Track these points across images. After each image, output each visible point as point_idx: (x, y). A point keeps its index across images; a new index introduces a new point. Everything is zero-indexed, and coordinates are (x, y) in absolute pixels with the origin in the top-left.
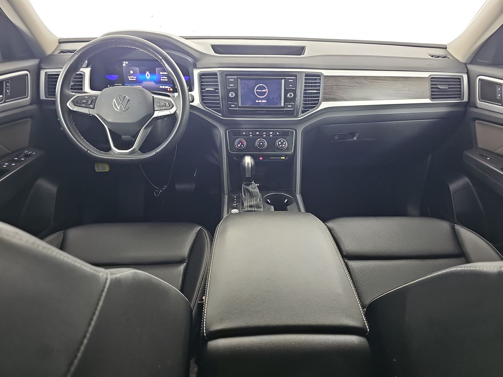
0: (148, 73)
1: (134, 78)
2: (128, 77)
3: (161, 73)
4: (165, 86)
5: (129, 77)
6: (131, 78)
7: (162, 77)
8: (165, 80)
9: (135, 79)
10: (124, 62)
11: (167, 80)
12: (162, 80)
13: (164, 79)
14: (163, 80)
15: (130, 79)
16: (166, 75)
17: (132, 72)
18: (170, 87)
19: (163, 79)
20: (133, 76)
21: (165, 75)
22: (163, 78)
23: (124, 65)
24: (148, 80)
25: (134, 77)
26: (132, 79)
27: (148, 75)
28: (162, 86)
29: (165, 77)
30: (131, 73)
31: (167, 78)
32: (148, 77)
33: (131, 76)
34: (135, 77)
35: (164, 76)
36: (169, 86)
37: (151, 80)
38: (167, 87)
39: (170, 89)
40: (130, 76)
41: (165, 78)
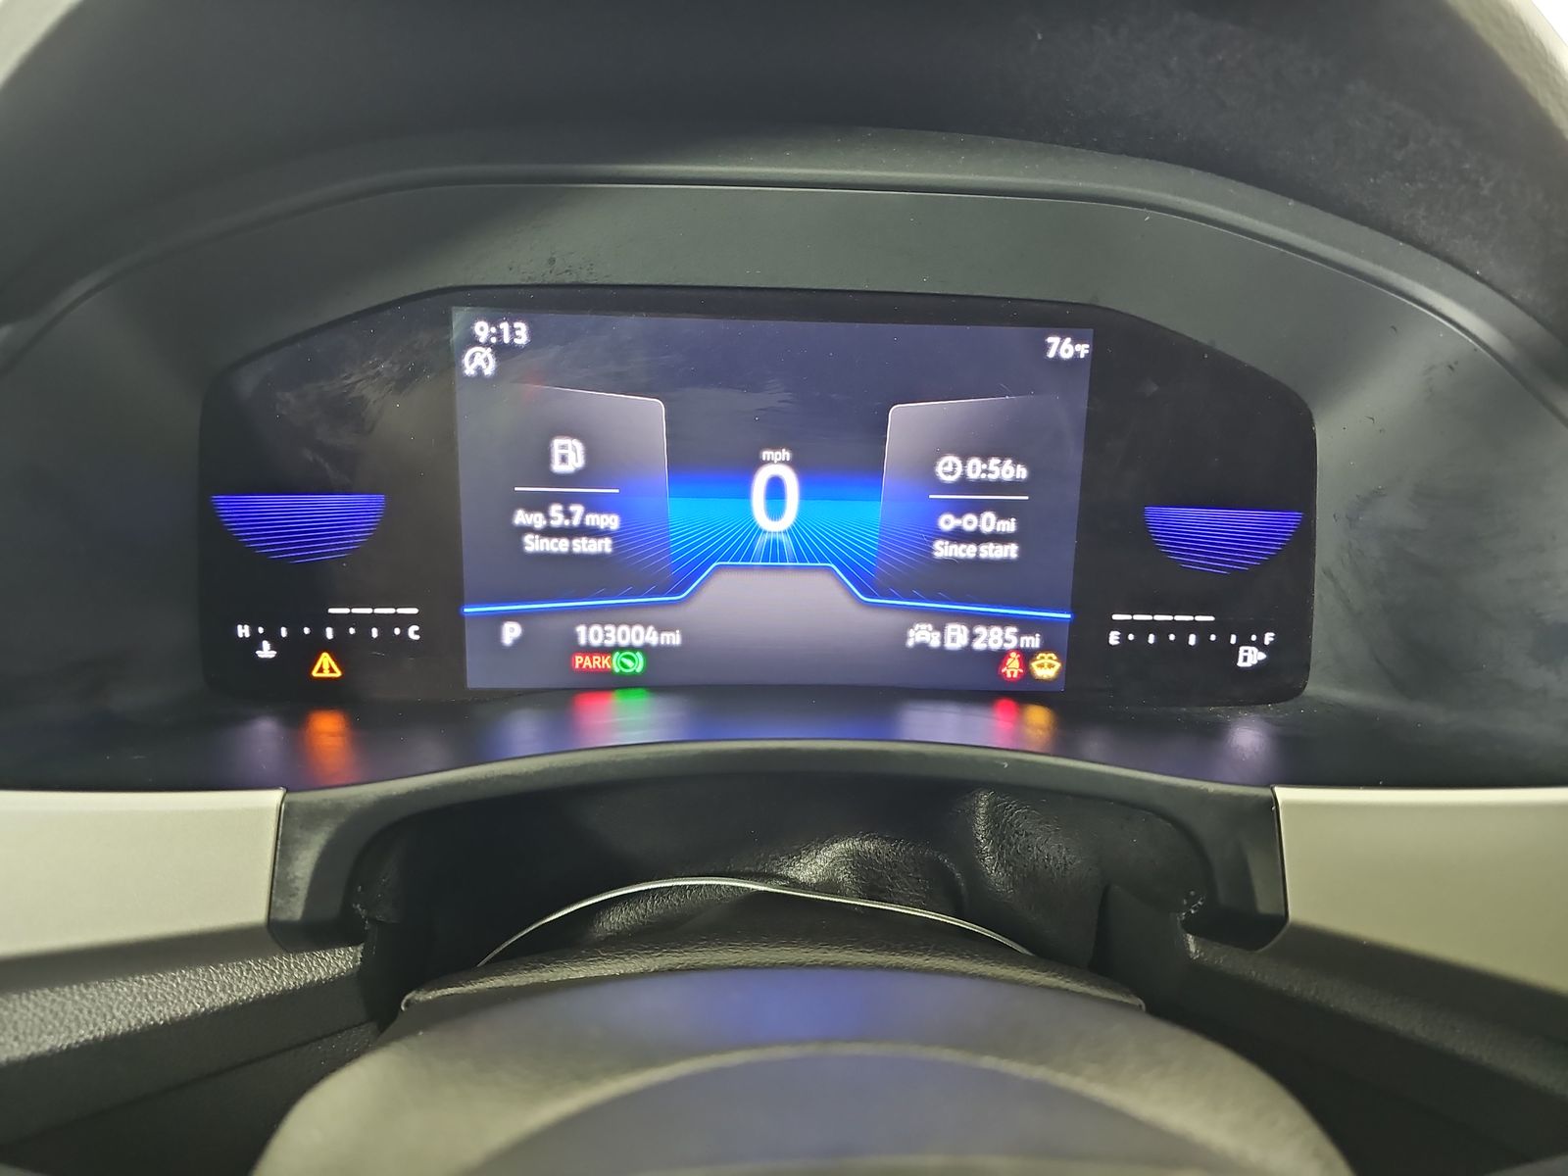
0: (776, 465)
1: (595, 533)
2: (521, 518)
3: (948, 468)
4: (971, 620)
5: (537, 520)
6: (549, 532)
7: (947, 522)
8: (991, 551)
9: (604, 546)
10: (482, 329)
11: (1011, 551)
12: (943, 550)
13: (978, 537)
14: (968, 551)
15: (533, 544)
16: (1013, 486)
17: (568, 455)
18: (1033, 641)
19: (958, 536)
20: (577, 509)
21: (999, 486)
22: (969, 523)
23: (478, 361)
24: (774, 552)
25: (595, 520)
26: (561, 545)
27: (776, 487)
28: (940, 621)
29: (989, 515)
30: (557, 467)
31: (1009, 526)
32: (775, 513)
33: (556, 510)
34: (611, 521)
35: (978, 509)
36: (1026, 626)
37: (805, 552)
38: (992, 638)
39: (1026, 656)
40: (540, 504)
41: (989, 522)
